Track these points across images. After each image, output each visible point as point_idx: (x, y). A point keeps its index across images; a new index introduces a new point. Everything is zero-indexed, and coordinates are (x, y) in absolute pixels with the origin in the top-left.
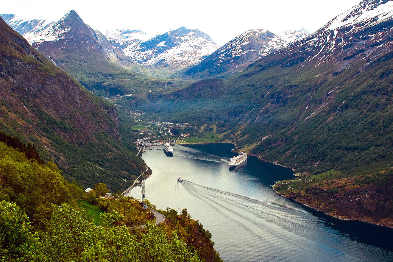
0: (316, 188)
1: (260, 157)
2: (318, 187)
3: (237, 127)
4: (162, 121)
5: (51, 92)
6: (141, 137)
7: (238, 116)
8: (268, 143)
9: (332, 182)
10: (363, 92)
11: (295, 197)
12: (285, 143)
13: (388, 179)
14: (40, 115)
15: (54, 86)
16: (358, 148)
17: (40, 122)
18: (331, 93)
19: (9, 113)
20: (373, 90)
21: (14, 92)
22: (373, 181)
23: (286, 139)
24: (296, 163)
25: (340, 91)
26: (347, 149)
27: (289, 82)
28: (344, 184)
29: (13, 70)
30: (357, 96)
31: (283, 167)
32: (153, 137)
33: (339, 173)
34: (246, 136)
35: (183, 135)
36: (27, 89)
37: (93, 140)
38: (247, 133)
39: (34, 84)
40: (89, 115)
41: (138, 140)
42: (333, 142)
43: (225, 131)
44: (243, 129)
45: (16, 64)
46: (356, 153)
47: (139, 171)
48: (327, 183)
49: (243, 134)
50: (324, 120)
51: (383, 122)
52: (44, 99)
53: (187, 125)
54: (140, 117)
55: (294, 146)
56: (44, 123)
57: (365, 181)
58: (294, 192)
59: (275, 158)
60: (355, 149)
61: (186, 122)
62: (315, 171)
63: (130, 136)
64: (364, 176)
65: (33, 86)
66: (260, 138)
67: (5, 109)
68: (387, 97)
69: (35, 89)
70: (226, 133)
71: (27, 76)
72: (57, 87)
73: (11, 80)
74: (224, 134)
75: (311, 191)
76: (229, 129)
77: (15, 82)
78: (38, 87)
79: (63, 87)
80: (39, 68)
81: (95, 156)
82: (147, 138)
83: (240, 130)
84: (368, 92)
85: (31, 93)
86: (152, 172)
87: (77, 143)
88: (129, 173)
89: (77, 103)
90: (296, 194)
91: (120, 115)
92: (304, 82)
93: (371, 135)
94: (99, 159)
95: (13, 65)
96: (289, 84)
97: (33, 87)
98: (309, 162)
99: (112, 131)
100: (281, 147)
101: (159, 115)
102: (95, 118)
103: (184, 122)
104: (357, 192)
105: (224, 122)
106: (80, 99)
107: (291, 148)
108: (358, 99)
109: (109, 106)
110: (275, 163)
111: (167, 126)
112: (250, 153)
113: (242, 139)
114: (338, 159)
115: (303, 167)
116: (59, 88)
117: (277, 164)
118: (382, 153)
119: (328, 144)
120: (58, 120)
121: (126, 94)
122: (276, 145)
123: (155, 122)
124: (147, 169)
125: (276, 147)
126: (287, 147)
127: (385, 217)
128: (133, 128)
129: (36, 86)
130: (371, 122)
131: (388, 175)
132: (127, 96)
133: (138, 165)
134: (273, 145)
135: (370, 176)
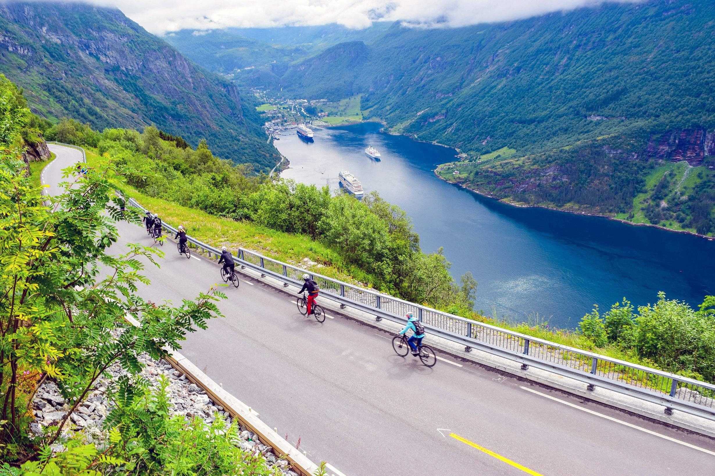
0: (488, 171)
1: (416, 136)
2: (490, 169)
3: (386, 101)
4: (293, 98)
5: (155, 71)
6: (268, 119)
7: (386, 87)
8: (425, 118)
9: (506, 163)
10: (539, 52)
11: (463, 183)
12: (446, 117)
13: (573, 157)
14: (145, 100)
15: (158, 63)
16: (534, 121)
17: (146, 109)
18: (500, 53)
19: (107, 101)
20: (551, 48)
21: (109, 74)
22: (555, 160)
23: (447, 113)
24: (460, 142)
25: (511, 50)
26: (521, 122)
27: (447, 41)
28: (521, 164)
29: (104, 45)
30: (532, 56)
31: (444, 147)
32: (283, 118)
33: (513, 151)
34: (397, 112)
35: (320, 114)
36: (124, 69)
37: (213, 128)
38: (399, 107)
39: (133, 63)
40: (204, 97)
41: (267, 124)
42: (504, 114)
43: (371, 107)
44: (393, 103)
45: (105, 36)
46: (532, 126)
47: (273, 161)
48: (501, 165)
49: (393, 110)
50: (493, 88)
51: (564, 88)
52: (147, 80)
53: (324, 102)
54: (266, 94)
55: (456, 120)
56: (151, 110)
57: (547, 159)
58: (460, 176)
59: (434, 136)
60: (532, 121)
61: (323, 98)
62: (484, 150)
63: (256, 119)
64: (545, 154)
65: (132, 64)
66: (415, 112)
67: (102, 97)
68: (568, 56)
69: (135, 68)
70: (372, 109)
71: (123, 52)
72: (162, 64)
73: (103, 58)
74: (369, 110)
75: (481, 174)
76: (376, 104)
77: (108, 61)
78: (138, 64)
79: (170, 63)
80: (136, 40)
81: (218, 146)
82: (276, 121)
83: (390, 105)
84: (545, 50)
85: (130, 73)
86: (289, 162)
87: (195, 133)
88: (262, 164)
89: (189, 82)
90: (463, 179)
91: (241, 94)
92: (466, 41)
93: (550, 103)
94: (225, 150)
95: (102, 39)
96: (447, 44)
97: (131, 66)
98: (475, 139)
99: (234, 115)
100: (441, 123)
101: (288, 91)
102: (213, 100)
103: (320, 99)
104: (536, 173)
105: (369, 96)
106: (192, 77)
107: (453, 123)
108: (533, 59)
109: (227, 83)
110: (435, 143)
111: (300, 104)
112: (404, 132)
113: (392, 114)
114: (511, 134)
115: (469, 146)
116: (165, 65)
117: (436, 144)
118: (564, 126)
119: (498, 118)
120: (169, 105)
121: (245, 67)
122: (434, 120)
123: (285, 99)
124: (283, 158)
125: (435, 123)
126: (448, 123)
127: (569, 201)
128: (258, 109)
129: (135, 64)
130: (551, 87)
131: (573, 152)
132: (246, 69)
133: (272, 155)
134: (431, 121)
135: (552, 154)
